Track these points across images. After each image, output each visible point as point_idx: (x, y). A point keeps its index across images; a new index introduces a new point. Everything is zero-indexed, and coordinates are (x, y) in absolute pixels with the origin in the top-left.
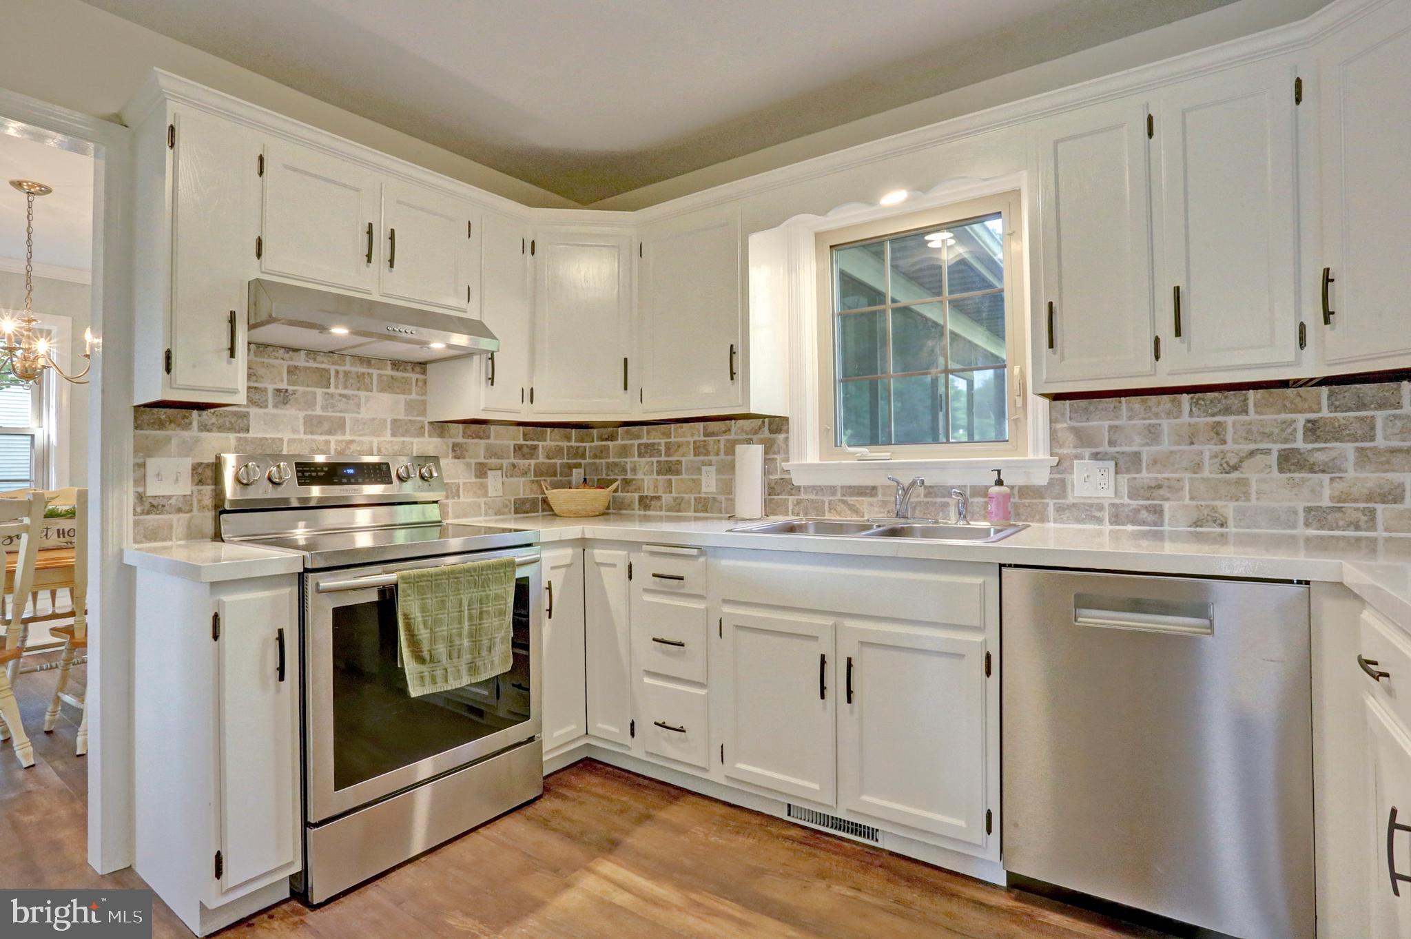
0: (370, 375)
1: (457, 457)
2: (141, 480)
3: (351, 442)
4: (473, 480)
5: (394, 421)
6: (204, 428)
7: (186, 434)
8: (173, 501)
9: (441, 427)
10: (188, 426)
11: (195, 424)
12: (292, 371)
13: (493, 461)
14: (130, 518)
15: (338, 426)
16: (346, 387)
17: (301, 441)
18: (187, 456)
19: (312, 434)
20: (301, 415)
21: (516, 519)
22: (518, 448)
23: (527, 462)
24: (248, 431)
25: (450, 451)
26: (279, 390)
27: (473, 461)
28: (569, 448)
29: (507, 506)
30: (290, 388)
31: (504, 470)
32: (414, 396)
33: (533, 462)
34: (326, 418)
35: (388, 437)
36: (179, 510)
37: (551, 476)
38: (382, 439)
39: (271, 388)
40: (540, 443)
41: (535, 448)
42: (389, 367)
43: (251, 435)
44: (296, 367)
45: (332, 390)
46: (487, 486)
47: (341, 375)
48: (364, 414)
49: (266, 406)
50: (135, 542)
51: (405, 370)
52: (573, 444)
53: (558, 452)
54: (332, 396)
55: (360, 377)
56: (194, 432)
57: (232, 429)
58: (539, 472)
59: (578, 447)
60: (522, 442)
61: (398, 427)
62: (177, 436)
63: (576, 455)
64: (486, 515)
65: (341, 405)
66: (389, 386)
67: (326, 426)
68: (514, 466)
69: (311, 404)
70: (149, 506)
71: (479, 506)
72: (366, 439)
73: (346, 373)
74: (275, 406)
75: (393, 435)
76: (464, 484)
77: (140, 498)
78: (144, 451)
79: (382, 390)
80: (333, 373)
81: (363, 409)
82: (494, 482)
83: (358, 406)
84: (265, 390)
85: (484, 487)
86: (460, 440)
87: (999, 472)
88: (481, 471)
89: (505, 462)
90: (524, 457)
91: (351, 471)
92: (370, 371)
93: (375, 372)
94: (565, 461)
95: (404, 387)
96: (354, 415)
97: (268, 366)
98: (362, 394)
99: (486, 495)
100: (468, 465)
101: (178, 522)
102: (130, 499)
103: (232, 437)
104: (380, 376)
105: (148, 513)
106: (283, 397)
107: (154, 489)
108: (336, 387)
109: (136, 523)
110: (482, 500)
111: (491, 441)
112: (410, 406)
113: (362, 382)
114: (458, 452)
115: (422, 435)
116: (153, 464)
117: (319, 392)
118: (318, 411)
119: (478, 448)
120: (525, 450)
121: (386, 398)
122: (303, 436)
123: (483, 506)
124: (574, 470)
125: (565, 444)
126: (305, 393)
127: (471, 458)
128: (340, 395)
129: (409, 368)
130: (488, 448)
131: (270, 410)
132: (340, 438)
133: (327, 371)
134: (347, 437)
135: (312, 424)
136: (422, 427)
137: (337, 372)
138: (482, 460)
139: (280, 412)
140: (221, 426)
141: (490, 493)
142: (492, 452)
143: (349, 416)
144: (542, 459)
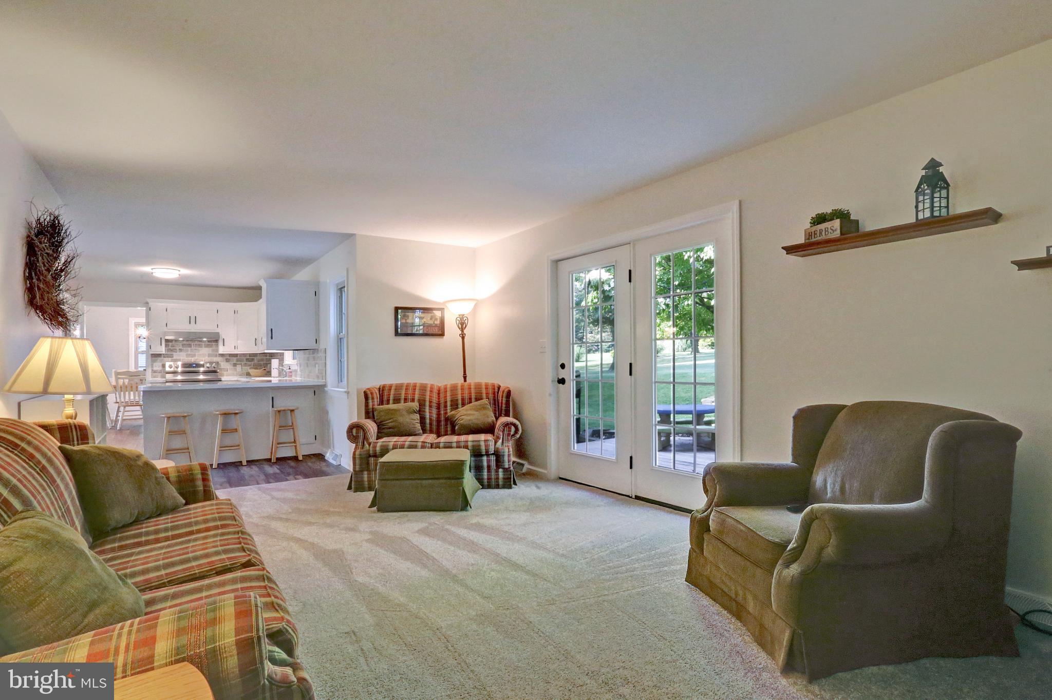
2: (152, 367)
4: (232, 367)
5: (208, 354)
9: (222, 355)
10: (161, 357)
12: (183, 345)
13: (239, 363)
15: (194, 356)
16: (196, 347)
20: (185, 354)
21: (246, 377)
22: (247, 360)
23: (250, 363)
26: (179, 349)
27: (232, 363)
28: (266, 359)
29: (241, 374)
30: (183, 348)
31: (242, 365)
32: (214, 348)
33: (253, 363)
34: (192, 354)
35: (207, 358)
36: (160, 373)
39: (178, 349)
40: (255, 358)
41: (253, 359)
43: (174, 358)
45: (192, 348)
46: (236, 369)
48: (201, 353)
50: (152, 378)
53: (262, 360)
55: (199, 345)
56: (162, 358)
57: (170, 357)
60: (248, 358)
61: (209, 355)
62: (159, 359)
64: (236, 376)
66: (207, 346)
67: (191, 356)
68: (246, 364)
69: (188, 351)
70: (154, 372)
72: (201, 358)
73: (196, 344)
75: (208, 357)
76: (229, 368)
77: (152, 370)
78: (153, 361)
79: (205, 347)
80: (193, 345)
82: (239, 368)
83: (199, 351)
86: (228, 358)
88: (235, 365)
89: (243, 363)
90: (249, 361)
91: (194, 365)
93: (203, 343)
94: (265, 362)
95: (211, 346)
97: (178, 345)
98: (200, 348)
99: (236, 371)
101: (160, 374)
102: (150, 371)
103: (170, 359)
104: (205, 344)
106: (181, 350)
107: (155, 369)
109: (151, 375)
110: (235, 372)
111: (239, 358)
112: (213, 350)
113: (200, 346)
114: (227, 361)
115: (217, 357)
116: (155, 364)
117: (189, 349)
118: (189, 353)
119: (234, 360)
121: (207, 349)
122: (185, 358)
123: (235, 374)
125: (265, 358)
126: (186, 349)
131: (178, 353)
132: (194, 358)
133: (191, 344)
135: (188, 355)
136: (215, 355)
138: (235, 362)
139: (180, 353)
140: (168, 357)
141: (238, 370)
142: (237, 360)
143: (197, 353)
144: (256, 361)
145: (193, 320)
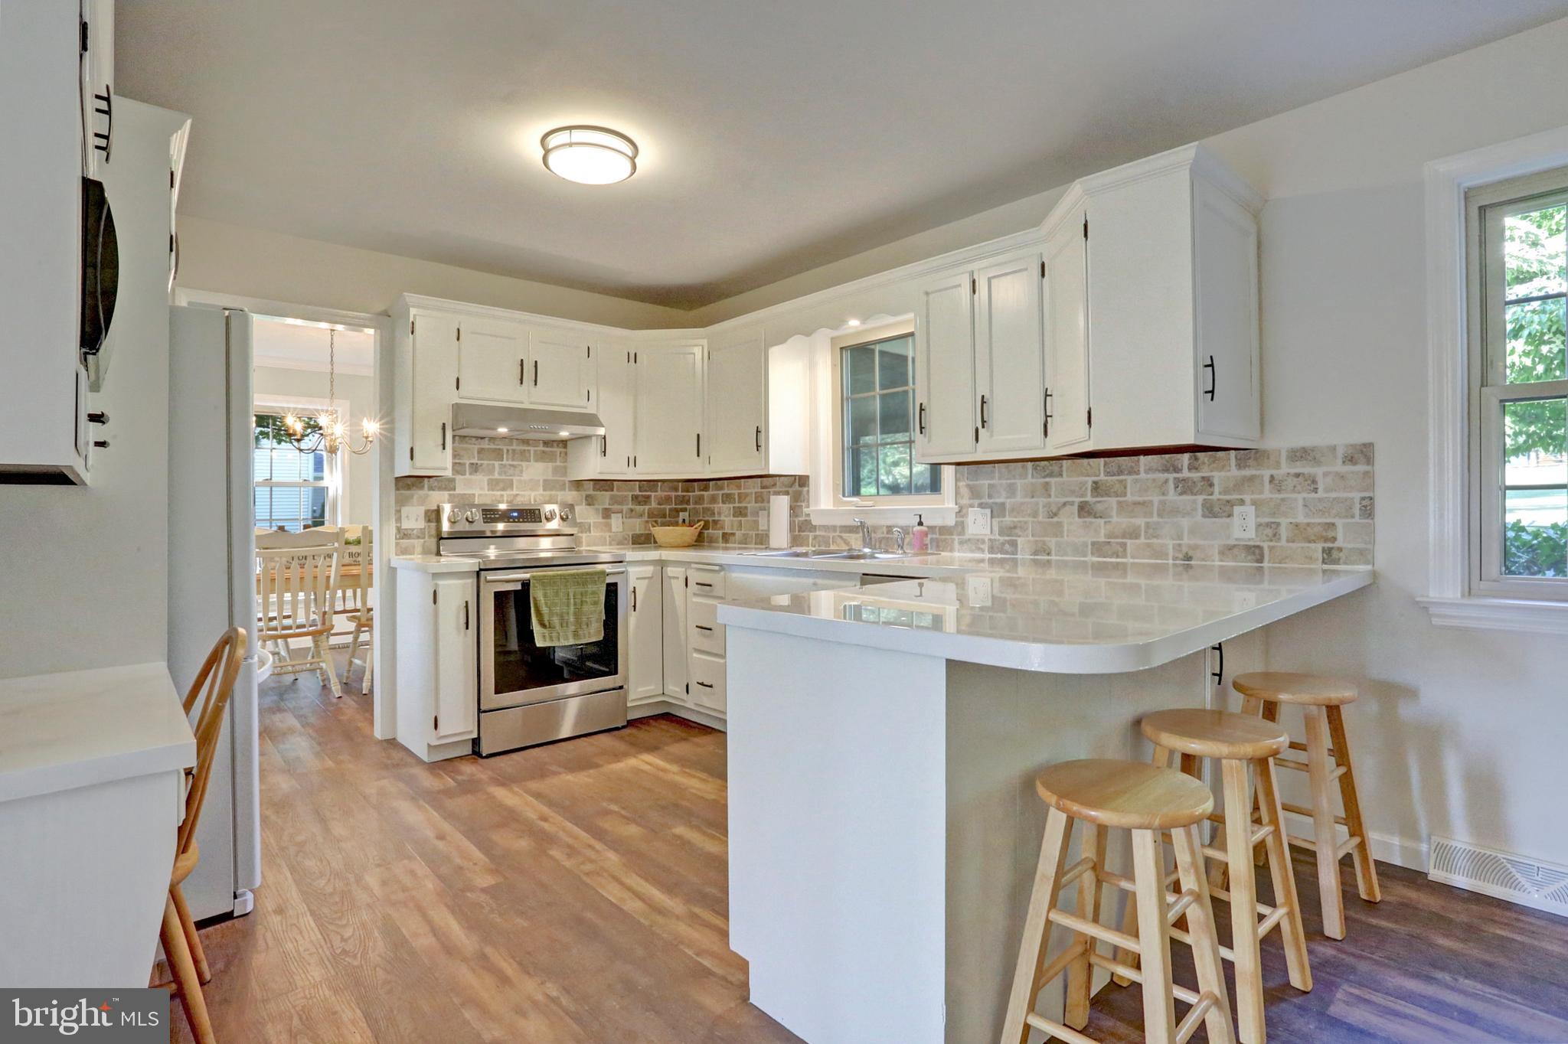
0: (529, 451)
1: (589, 505)
2: (399, 520)
3: (517, 495)
4: (601, 520)
5: (545, 481)
6: (431, 488)
7: (421, 492)
8: (415, 532)
9: (578, 484)
10: (422, 488)
11: (426, 486)
12: (480, 451)
13: (616, 507)
14: (393, 541)
15: (509, 485)
16: (513, 460)
17: (486, 495)
18: (422, 505)
19: (493, 490)
20: (486, 479)
21: (633, 548)
22: (635, 498)
23: (642, 507)
24: (455, 490)
25: (584, 501)
26: (472, 464)
27: (601, 507)
28: (676, 497)
29: (626, 539)
30: (479, 462)
31: (624, 513)
32: (558, 463)
33: (647, 507)
34: (503, 480)
36: (418, 537)
37: (661, 517)
38: (537, 493)
39: (468, 462)
40: (653, 494)
41: (649, 497)
42: (542, 445)
43: (458, 491)
44: (482, 449)
45: (505, 462)
46: (611, 525)
47: (510, 452)
48: (525, 477)
49: (465, 475)
50: (396, 555)
51: (552, 446)
52: (680, 493)
53: (668, 499)
54: (505, 466)
55: (523, 452)
56: (425, 491)
57: (445, 489)
58: (651, 515)
59: (684, 496)
60: (637, 493)
61: (547, 485)
62: (418, 494)
63: (682, 503)
64: (610, 544)
65: (511, 472)
66: (542, 457)
67: (501, 485)
68: (632, 510)
69: (491, 471)
70: (403, 534)
71: (605, 538)
72: (527, 493)
73: (514, 450)
74: (470, 474)
75: (544, 490)
76: (594, 523)
77: (399, 529)
78: (401, 502)
79: (536, 461)
80: (505, 451)
81: (524, 474)
82: (616, 522)
83: (521, 472)
84: (464, 464)
85: (609, 526)
86: (591, 492)
87: (920, 516)
88: (607, 514)
89: (625, 508)
90: (639, 503)
91: (515, 514)
92: (529, 448)
93: (532, 449)
94: (674, 506)
95: (551, 458)
96: (519, 478)
97: (465, 449)
98: (524, 464)
99: (610, 530)
100: (597, 509)
101: (418, 544)
102: (394, 531)
103: (446, 494)
104: (535, 451)
105: (403, 538)
106: (475, 468)
107: (405, 525)
108: (507, 460)
109: (397, 544)
110: (607, 535)
111: (615, 492)
112: (556, 470)
113: (524, 456)
114: (590, 501)
115: (564, 490)
116: (405, 510)
117: (497, 463)
118: (496, 476)
119: (605, 497)
120: (640, 499)
121: (540, 465)
122: (487, 492)
123: (608, 539)
124: (681, 513)
125: (673, 494)
126: (488, 465)
127: (599, 505)
128: (510, 465)
129: (555, 444)
130: (612, 498)
131: (468, 476)
132: (509, 492)
133: (502, 450)
134: (515, 492)
135: (493, 484)
136: (565, 484)
137: (508, 450)
138: (607, 506)
139: (473, 477)
140: (440, 489)
141: (614, 530)
142: (615, 500)
143: (515, 479)
144: (654, 505)
145: (527, 372)
